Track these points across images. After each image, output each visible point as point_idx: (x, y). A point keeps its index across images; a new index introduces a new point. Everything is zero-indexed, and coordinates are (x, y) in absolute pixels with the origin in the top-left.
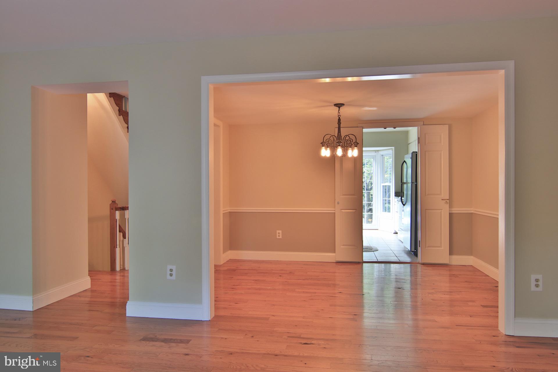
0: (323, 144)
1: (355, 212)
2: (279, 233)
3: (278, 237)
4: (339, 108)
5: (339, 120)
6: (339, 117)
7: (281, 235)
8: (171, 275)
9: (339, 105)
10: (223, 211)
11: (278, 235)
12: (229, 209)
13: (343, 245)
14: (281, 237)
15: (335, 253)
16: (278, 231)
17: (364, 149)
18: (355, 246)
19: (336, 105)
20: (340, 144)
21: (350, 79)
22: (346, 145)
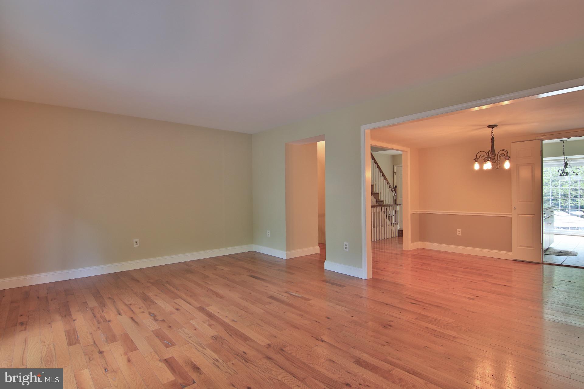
0: (476, 160)
1: (532, 217)
2: (459, 231)
3: (458, 234)
4: (492, 128)
5: (493, 138)
6: (493, 136)
7: (461, 233)
8: (346, 248)
9: (492, 127)
10: (411, 212)
11: (458, 232)
12: (418, 211)
13: (521, 246)
14: (461, 235)
15: (512, 252)
16: (458, 230)
17: (544, 159)
18: (533, 248)
19: (489, 126)
20: (489, 159)
21: (484, 107)
22: (498, 159)
